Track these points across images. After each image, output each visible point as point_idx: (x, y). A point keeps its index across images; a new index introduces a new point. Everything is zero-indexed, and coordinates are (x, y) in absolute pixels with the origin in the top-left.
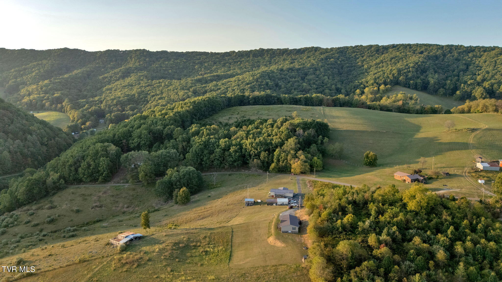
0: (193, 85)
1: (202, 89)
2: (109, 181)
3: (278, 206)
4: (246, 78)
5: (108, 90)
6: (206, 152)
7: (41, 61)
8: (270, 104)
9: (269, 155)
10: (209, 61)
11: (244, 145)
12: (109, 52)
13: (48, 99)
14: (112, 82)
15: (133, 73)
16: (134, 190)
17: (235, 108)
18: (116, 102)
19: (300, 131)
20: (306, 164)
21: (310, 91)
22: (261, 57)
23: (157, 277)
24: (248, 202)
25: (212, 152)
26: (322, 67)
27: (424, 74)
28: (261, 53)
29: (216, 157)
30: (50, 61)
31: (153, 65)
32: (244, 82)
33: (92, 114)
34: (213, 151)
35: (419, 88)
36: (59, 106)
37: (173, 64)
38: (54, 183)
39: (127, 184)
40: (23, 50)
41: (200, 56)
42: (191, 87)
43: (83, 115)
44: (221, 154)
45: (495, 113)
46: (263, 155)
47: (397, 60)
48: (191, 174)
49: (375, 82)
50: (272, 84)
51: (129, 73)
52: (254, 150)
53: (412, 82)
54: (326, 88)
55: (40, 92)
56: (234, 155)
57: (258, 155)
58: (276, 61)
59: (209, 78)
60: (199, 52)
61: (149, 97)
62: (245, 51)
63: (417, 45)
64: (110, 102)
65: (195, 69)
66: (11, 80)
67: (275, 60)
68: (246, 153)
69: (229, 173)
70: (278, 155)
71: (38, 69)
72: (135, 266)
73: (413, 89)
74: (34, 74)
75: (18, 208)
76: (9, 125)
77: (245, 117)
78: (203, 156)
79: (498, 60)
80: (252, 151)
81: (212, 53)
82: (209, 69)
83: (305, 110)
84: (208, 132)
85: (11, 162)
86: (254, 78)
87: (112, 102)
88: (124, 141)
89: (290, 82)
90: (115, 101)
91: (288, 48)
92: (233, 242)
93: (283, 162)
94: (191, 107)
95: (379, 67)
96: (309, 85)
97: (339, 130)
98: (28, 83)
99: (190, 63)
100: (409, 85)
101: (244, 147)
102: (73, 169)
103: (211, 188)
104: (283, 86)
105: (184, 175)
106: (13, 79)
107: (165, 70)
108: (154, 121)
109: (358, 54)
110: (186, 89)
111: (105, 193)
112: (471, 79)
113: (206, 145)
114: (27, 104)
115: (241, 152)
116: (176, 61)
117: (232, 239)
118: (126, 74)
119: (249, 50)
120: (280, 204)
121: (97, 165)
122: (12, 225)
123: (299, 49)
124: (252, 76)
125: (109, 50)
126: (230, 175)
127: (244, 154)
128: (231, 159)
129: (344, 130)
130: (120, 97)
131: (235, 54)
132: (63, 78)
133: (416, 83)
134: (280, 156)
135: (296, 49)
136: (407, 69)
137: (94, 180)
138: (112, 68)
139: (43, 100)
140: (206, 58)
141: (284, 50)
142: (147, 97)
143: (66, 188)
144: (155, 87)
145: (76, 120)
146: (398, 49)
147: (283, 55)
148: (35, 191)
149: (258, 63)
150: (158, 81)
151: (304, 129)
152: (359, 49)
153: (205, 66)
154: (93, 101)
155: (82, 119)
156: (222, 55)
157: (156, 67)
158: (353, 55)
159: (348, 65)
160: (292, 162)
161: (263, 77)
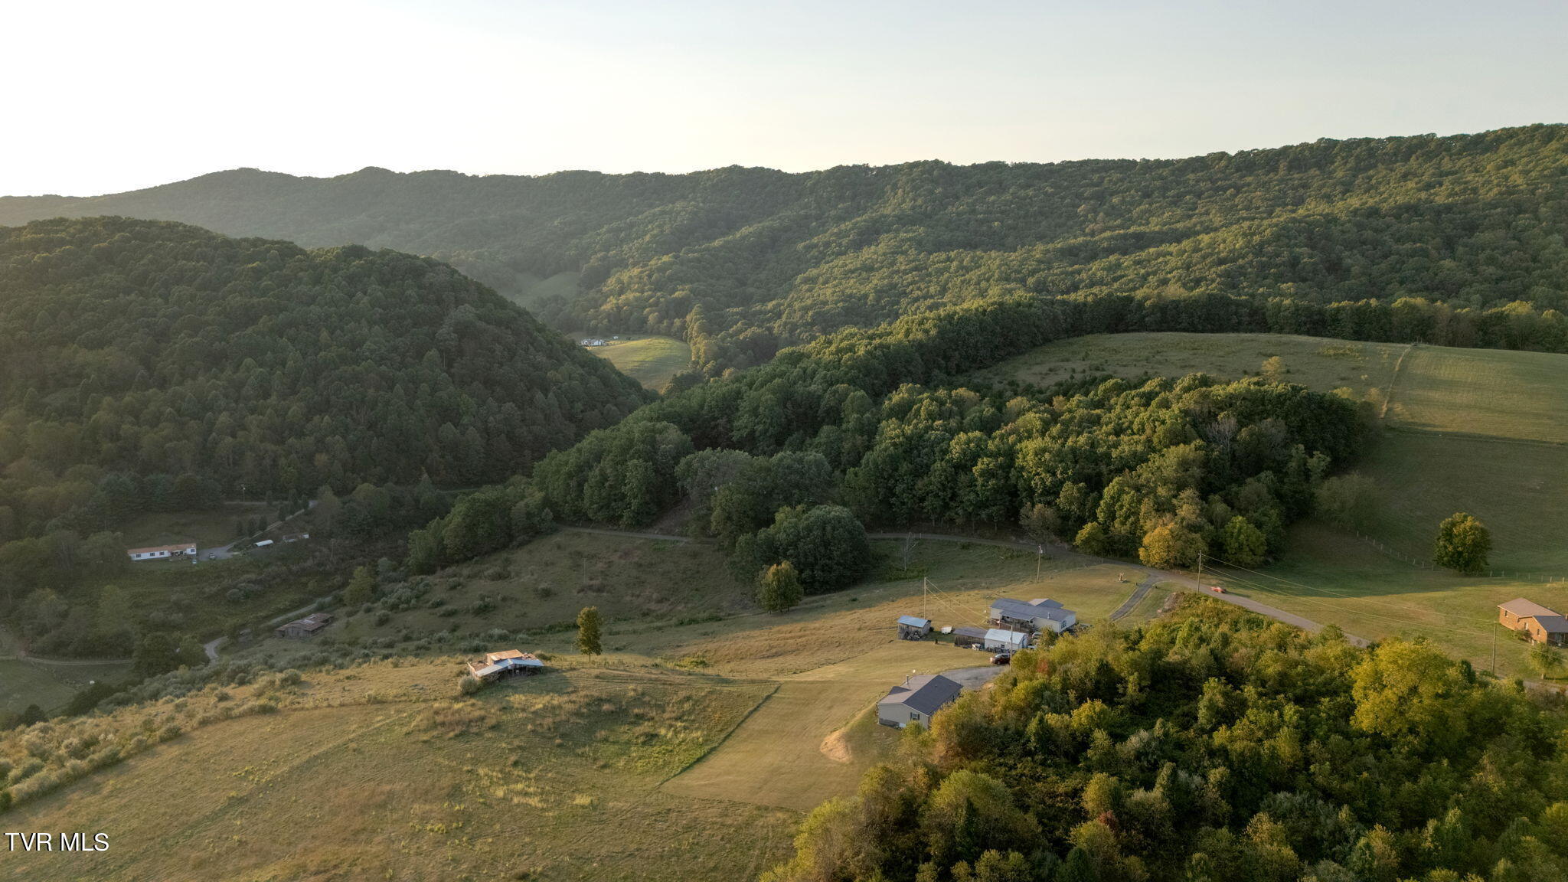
0: (1042, 266)
1: (1063, 280)
2: (649, 526)
3: (983, 653)
4: (1224, 241)
5: (806, 281)
6: (904, 467)
7: (673, 203)
8: (1221, 329)
9: (1087, 494)
10: (1128, 189)
11: (1020, 456)
12: (839, 172)
13: (657, 304)
14: (827, 258)
15: (888, 232)
16: (695, 555)
17: (1089, 337)
18: (812, 317)
19: (1226, 422)
20: (1194, 535)
21: (1464, 291)
22: (1320, 168)
23: (468, 771)
24: (908, 626)
25: (923, 470)
26: (1548, 198)
28: (1325, 152)
29: (931, 487)
30: (692, 203)
31: (950, 207)
32: (1212, 254)
33: (743, 347)
34: (928, 467)
36: (677, 322)
37: (1012, 203)
38: (529, 515)
39: (685, 540)
40: (638, 177)
41: (1104, 174)
42: (1033, 273)
43: (720, 348)
44: (946, 478)
46: (1069, 491)
48: (829, 528)
50: (1314, 264)
51: (878, 232)
52: (1043, 475)
54: (1543, 277)
55: (645, 285)
56: (983, 485)
57: (1053, 491)
58: (1374, 181)
59: (1105, 245)
60: (1104, 161)
61: (904, 301)
62: (1263, 151)
64: (798, 314)
65: (1076, 215)
66: (596, 253)
67: (1370, 178)
68: (1021, 483)
69: (963, 540)
70: (1112, 498)
71: (659, 226)
72: (452, 734)
74: (647, 238)
75: (443, 568)
76: (501, 364)
77: (1103, 370)
78: (897, 481)
80: (1038, 478)
81: (1146, 162)
82: (1121, 216)
83: (1332, 352)
84: (934, 407)
85: (482, 455)
86: (1249, 242)
87: (802, 317)
88: (722, 421)
89: (1391, 254)
90: (810, 313)
91: (1434, 135)
92: (744, 725)
93: (1123, 523)
94: (933, 332)
96: (1470, 265)
97: (1425, 433)
98: (631, 260)
99: (1063, 198)
101: (1019, 462)
102: (573, 483)
103: (890, 580)
104: (1355, 270)
105: (809, 529)
106: (600, 251)
107: (982, 222)
108: (809, 371)
110: (1015, 280)
111: (626, 554)
113: (911, 447)
114: (609, 315)
115: (1007, 478)
116: (1022, 193)
117: (747, 717)
118: (868, 236)
119: (1277, 146)
120: (992, 646)
121: (621, 480)
122: (405, 606)
123: (1478, 135)
124: (1245, 235)
125: (840, 167)
126: (964, 547)
127: (1015, 486)
128: (972, 496)
129: (1445, 434)
130: (825, 303)
131: (1223, 163)
132: (707, 249)
134: (1118, 500)
135: (1463, 137)
137: (613, 520)
138: (840, 219)
139: (644, 308)
140: (1122, 180)
141: (1415, 141)
142: (898, 303)
143: (553, 531)
144: (929, 275)
145: (701, 361)
147: (1407, 159)
148: (480, 532)
149: (1302, 191)
150: (944, 256)
151: (1245, 418)
153: (1113, 207)
154: (760, 312)
155: (716, 360)
156: (1177, 169)
157: (958, 214)
160: (1148, 525)
161: (1287, 237)
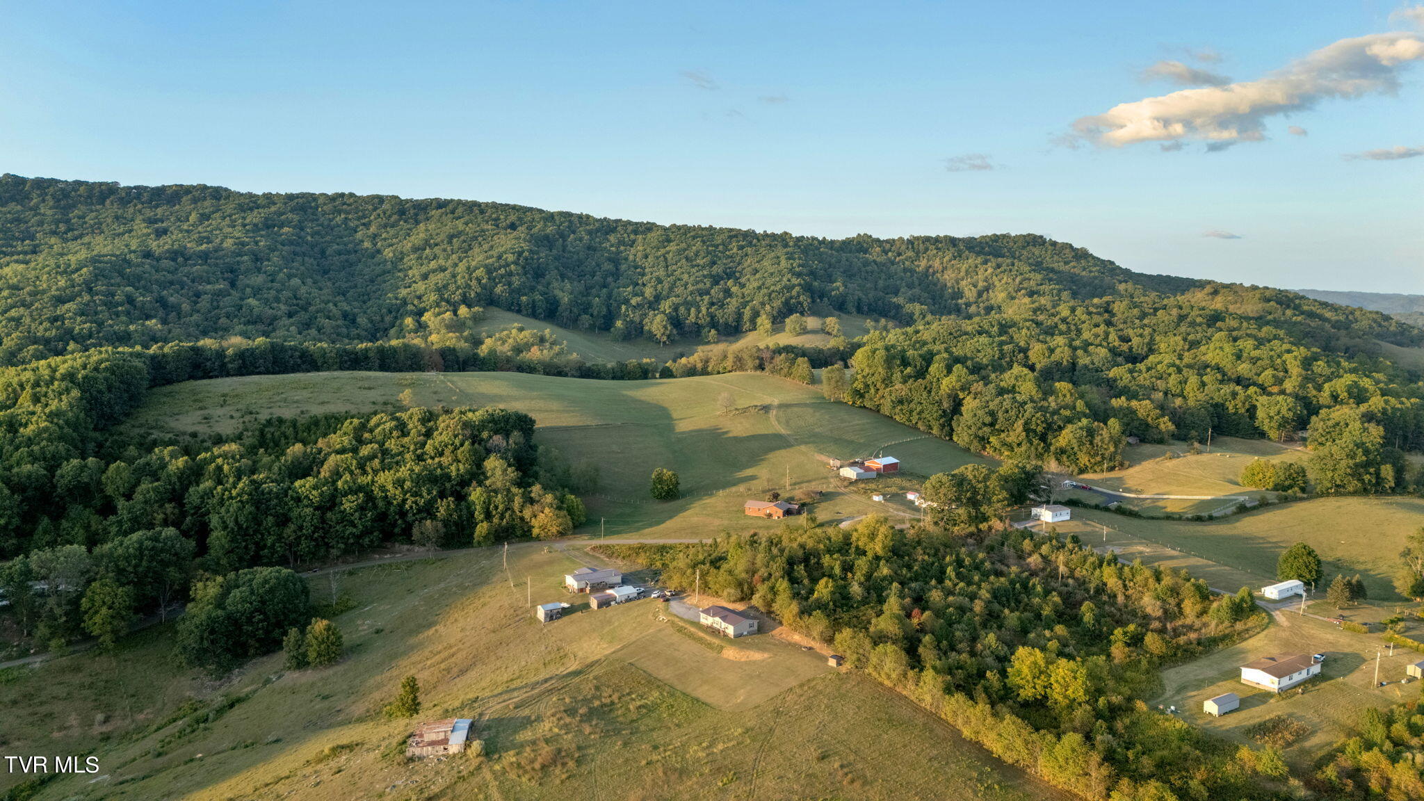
9: (458, 504)
11: (374, 488)
16: (76, 668)
19: (496, 439)
20: (562, 513)
27: (543, 281)
29: (304, 532)
35: (540, 314)
44: (316, 520)
45: (758, 373)
46: (444, 506)
47: (465, 241)
49: (442, 299)
52: (412, 499)
53: (524, 298)
57: (429, 510)
63: (495, 206)
68: (392, 508)
73: (528, 315)
79: (668, 252)
80: (409, 502)
92: (660, 679)
95: (426, 258)
100: (519, 305)
101: (379, 493)
109: (350, 217)
112: (636, 295)
127: (387, 512)
133: (534, 301)
134: (490, 504)
136: (504, 266)
146: (453, 212)
152: (349, 205)
158: (339, 219)
159: (335, 247)
160: (527, 513)
